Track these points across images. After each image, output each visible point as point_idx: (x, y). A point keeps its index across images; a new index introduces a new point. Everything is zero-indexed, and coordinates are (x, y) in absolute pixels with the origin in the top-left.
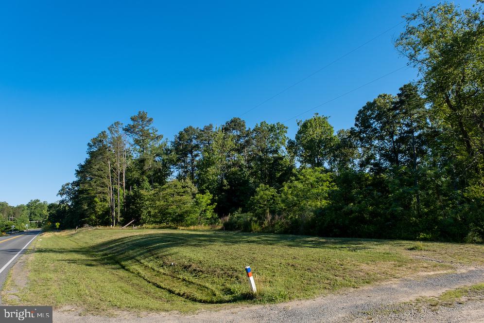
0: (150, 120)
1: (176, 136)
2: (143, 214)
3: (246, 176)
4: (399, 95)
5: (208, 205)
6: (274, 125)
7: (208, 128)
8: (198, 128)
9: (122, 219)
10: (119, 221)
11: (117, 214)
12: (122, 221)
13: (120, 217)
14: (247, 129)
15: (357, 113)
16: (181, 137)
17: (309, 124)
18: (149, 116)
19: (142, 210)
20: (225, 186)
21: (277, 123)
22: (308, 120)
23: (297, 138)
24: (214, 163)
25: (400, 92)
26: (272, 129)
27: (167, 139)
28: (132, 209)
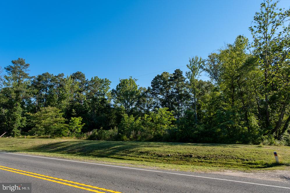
0: (27, 65)
3: (87, 108)
4: (174, 74)
5: (79, 124)
6: (103, 79)
8: (52, 75)
14: (86, 80)
15: (153, 79)
16: (40, 78)
17: (125, 82)
18: (26, 63)
20: (73, 113)
21: (105, 79)
22: (124, 79)
23: (118, 89)
24: (65, 98)
25: (174, 72)
26: (102, 82)
28: (4, 124)
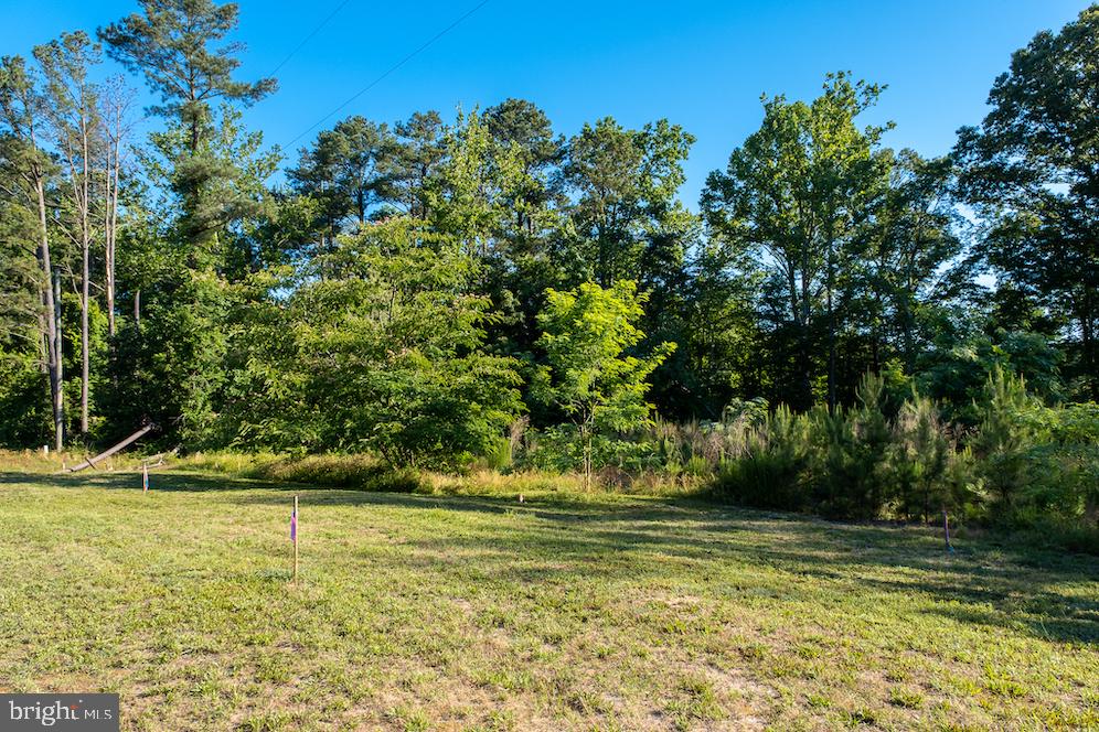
1: (305, 151)
2: (191, 402)
6: (648, 128)
7: (423, 123)
9: (99, 420)
10: (86, 428)
11: (75, 399)
12: (101, 431)
13: (91, 414)
14: (555, 138)
16: (325, 149)
19: (185, 385)
20: (507, 311)
21: (659, 123)
27: (277, 148)
28: (143, 382)
